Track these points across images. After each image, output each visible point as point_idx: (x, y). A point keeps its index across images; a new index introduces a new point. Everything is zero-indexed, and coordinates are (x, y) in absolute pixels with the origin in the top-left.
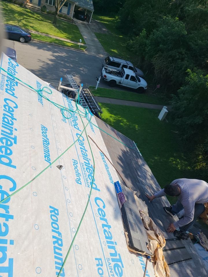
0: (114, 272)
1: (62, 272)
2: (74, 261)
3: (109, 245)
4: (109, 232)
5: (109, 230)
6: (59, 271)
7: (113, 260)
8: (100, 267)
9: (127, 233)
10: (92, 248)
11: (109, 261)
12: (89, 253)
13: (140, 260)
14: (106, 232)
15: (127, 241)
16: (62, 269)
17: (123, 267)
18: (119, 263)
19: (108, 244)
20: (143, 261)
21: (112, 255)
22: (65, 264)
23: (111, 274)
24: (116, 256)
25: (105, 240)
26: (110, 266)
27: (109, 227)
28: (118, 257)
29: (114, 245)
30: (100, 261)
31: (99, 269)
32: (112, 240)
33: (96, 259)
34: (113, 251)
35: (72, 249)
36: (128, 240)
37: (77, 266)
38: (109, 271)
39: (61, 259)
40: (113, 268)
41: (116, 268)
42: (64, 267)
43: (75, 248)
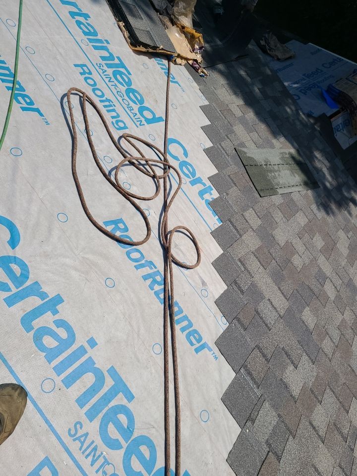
0: (115, 81)
1: (17, 86)
2: (34, 70)
3: (94, 44)
4: (89, 24)
5: (87, 22)
6: (11, 85)
7: (109, 66)
8: (87, 75)
9: (122, 24)
10: (61, 50)
11: (102, 68)
12: (58, 57)
13: (159, 64)
14: (81, 25)
15: (126, 36)
16: (15, 81)
17: (130, 74)
18: (122, 70)
19: (92, 44)
20: (164, 65)
21: (103, 58)
22: (18, 75)
23: (110, 84)
24: (114, 59)
25: (85, 38)
26: (105, 74)
27: (86, 16)
28: (117, 61)
29: (105, 44)
30: (85, 68)
31: (86, 79)
32: (99, 37)
33: (76, 65)
34: (105, 54)
35: (21, 53)
36: (127, 34)
37: (44, 76)
38: (107, 80)
39: (8, 69)
40: (111, 76)
41: (118, 76)
42: (18, 79)
43: (26, 52)
